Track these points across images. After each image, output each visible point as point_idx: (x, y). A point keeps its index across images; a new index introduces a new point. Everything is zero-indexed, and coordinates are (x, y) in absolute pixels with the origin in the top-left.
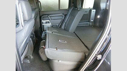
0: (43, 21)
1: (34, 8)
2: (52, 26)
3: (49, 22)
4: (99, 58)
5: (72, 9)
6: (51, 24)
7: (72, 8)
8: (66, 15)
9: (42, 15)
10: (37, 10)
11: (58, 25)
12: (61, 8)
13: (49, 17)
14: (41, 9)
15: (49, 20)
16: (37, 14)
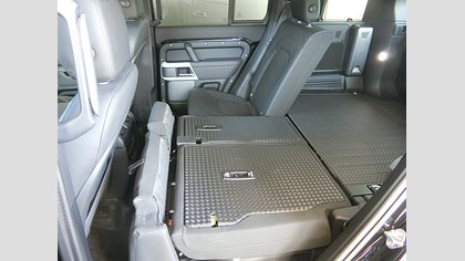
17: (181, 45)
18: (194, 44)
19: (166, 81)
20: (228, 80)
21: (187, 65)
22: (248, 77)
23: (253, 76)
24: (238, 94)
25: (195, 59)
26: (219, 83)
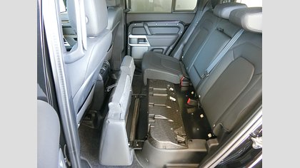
0: (131, 36)
1: (114, 4)
2: (153, 50)
3: (144, 40)
4: (257, 144)
5: (204, 11)
6: (149, 45)
7: (206, 9)
8: (187, 26)
9: (131, 23)
10: (121, 9)
11: (165, 48)
12: (179, 6)
13: (146, 27)
14: (130, 8)
15: (147, 34)
16: (121, 20)
17: (141, 24)
18: (149, 24)
19: (131, 47)
20: (169, 47)
21: (144, 37)
22: (181, 46)
23: (185, 45)
24: (174, 57)
25: (149, 33)
26: (163, 49)
